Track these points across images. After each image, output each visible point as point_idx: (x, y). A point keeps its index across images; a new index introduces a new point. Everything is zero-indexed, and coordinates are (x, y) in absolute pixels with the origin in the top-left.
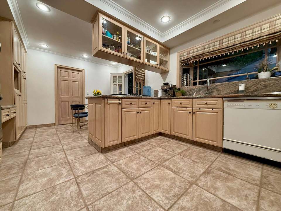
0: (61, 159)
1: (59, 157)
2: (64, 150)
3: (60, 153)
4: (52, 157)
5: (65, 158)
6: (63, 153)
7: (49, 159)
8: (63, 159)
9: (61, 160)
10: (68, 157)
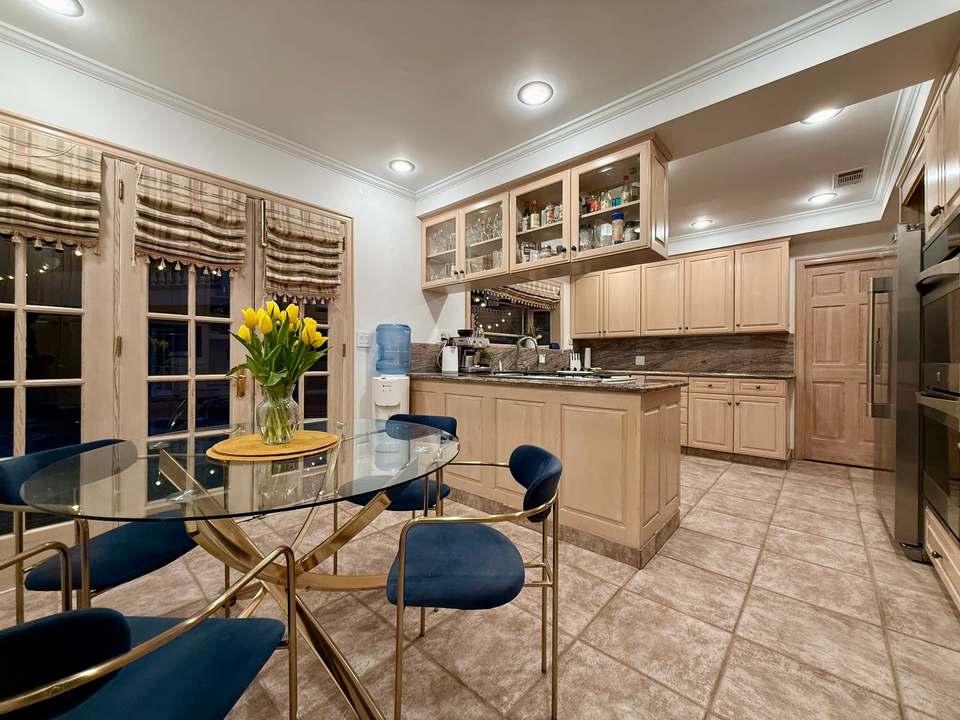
0: (775, 565)
1: (775, 574)
2: (748, 589)
3: (769, 585)
4: (797, 586)
5: (763, 562)
6: (757, 581)
7: (807, 584)
8: (771, 561)
9: (776, 561)
10: (755, 558)
